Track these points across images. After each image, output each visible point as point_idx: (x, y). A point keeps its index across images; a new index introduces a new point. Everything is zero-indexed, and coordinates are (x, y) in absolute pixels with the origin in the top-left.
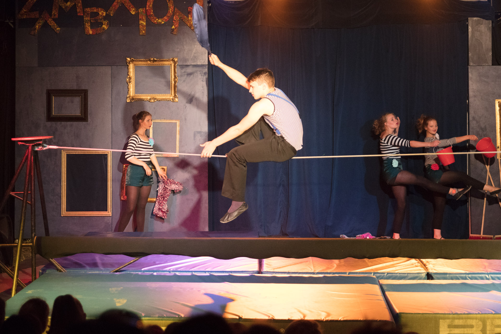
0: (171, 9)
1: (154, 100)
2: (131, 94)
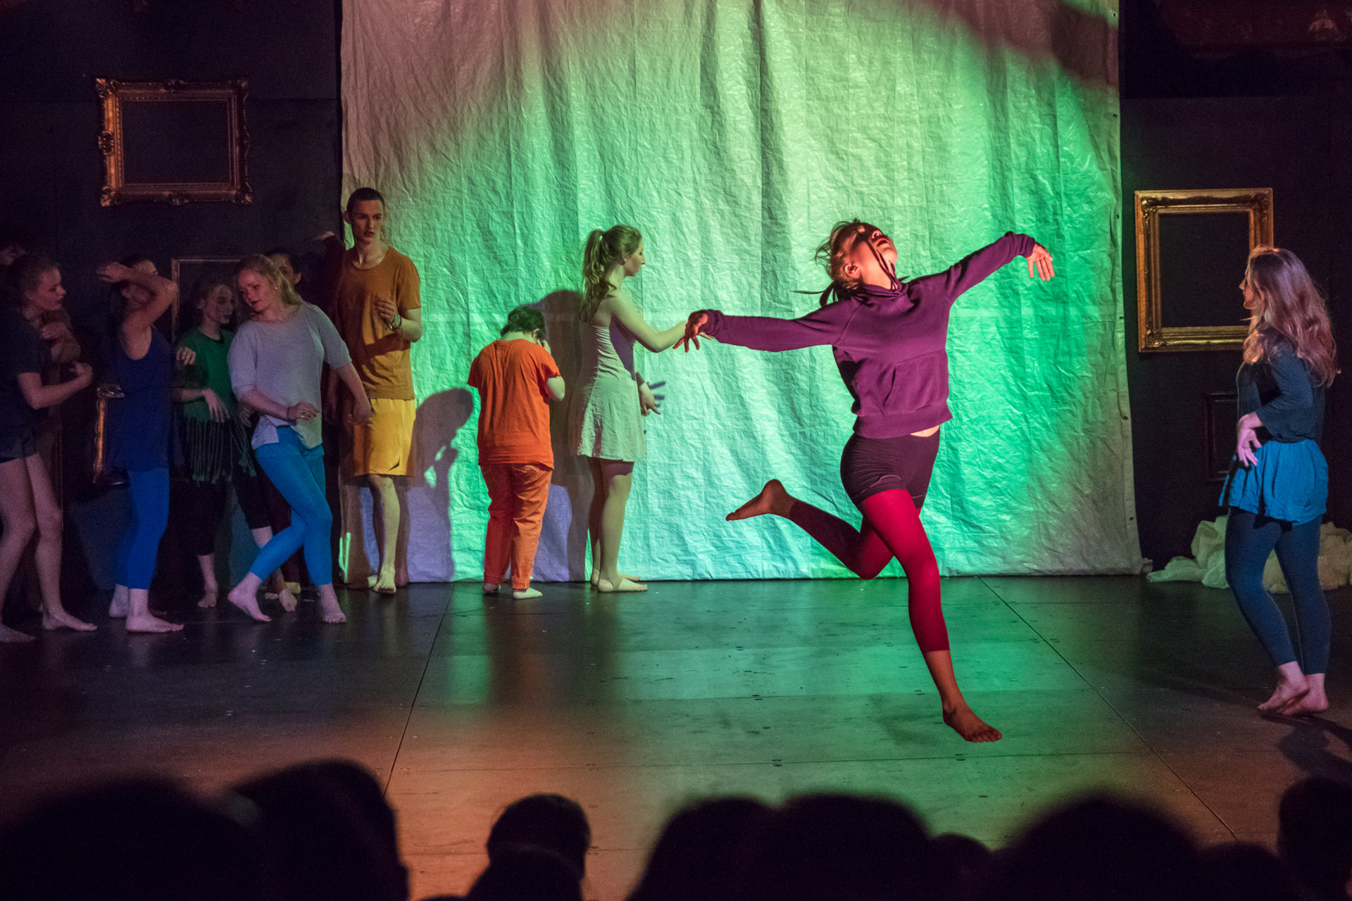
1: (183, 200)
2: (113, 185)
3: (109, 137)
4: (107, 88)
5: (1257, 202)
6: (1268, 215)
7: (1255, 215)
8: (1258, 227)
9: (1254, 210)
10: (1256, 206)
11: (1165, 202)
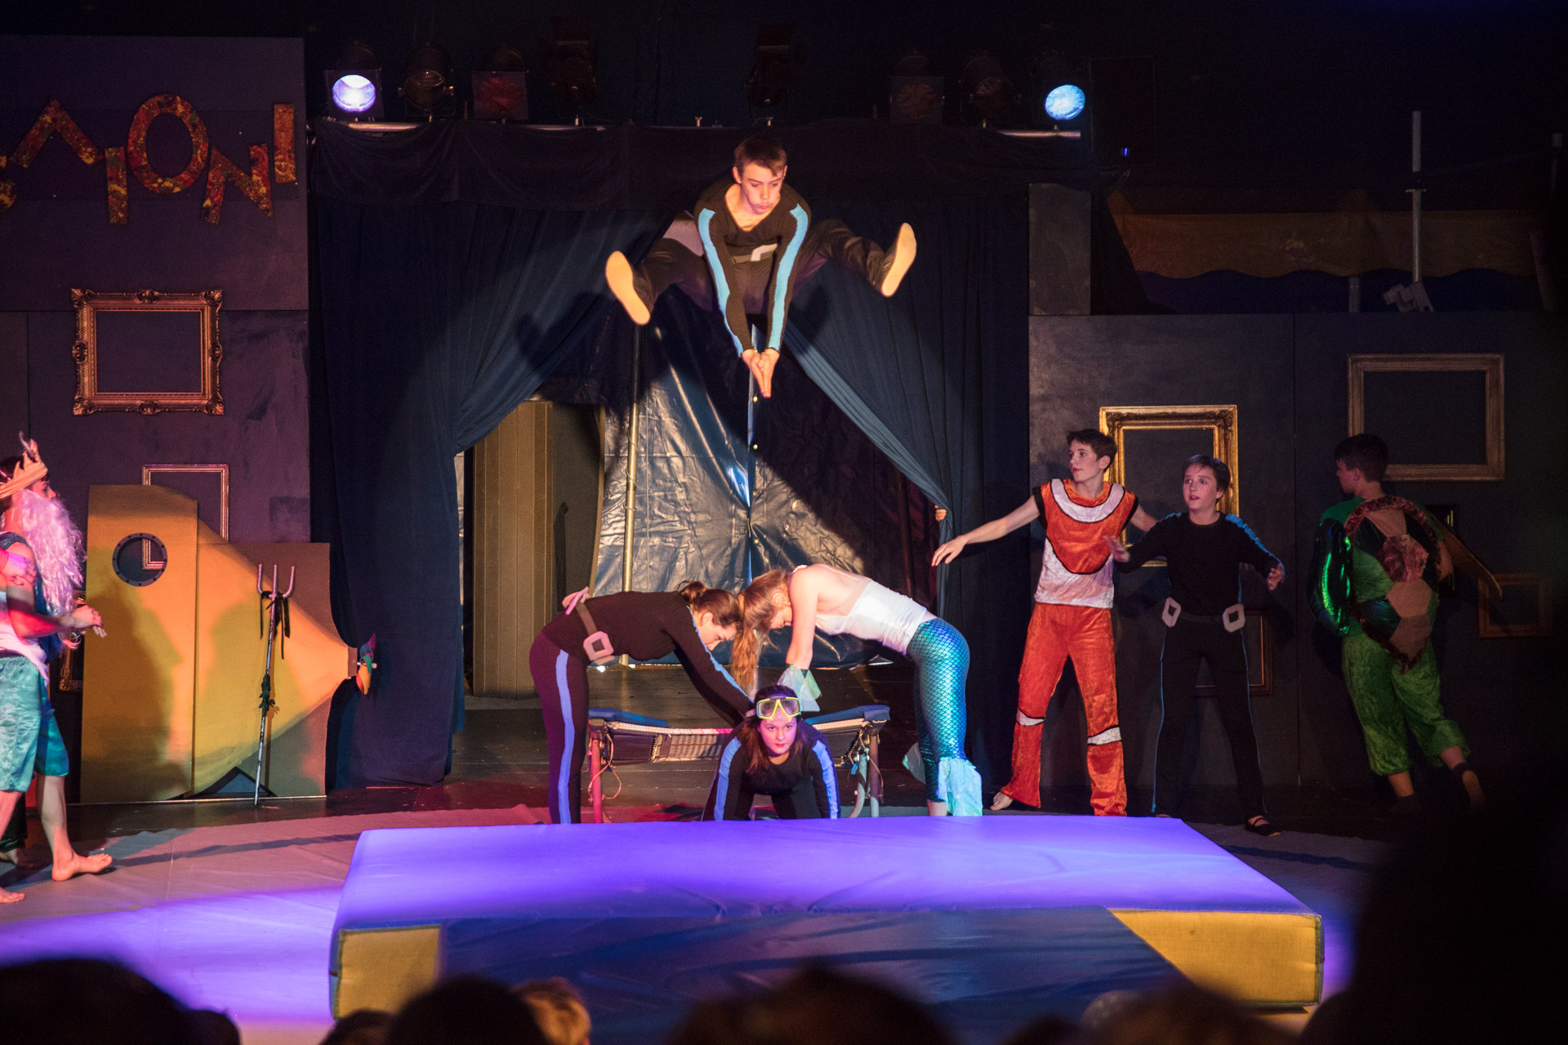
0: (199, 151)
1: (154, 410)
2: (87, 392)
3: (83, 347)
4: (82, 297)
5: (1223, 420)
6: (1231, 431)
7: (1219, 432)
8: (1223, 444)
9: (1219, 427)
10: (1221, 422)
11: (1130, 417)
